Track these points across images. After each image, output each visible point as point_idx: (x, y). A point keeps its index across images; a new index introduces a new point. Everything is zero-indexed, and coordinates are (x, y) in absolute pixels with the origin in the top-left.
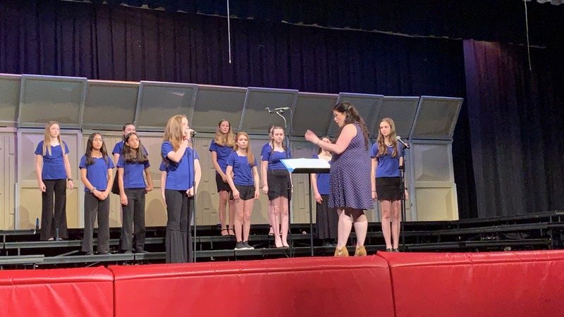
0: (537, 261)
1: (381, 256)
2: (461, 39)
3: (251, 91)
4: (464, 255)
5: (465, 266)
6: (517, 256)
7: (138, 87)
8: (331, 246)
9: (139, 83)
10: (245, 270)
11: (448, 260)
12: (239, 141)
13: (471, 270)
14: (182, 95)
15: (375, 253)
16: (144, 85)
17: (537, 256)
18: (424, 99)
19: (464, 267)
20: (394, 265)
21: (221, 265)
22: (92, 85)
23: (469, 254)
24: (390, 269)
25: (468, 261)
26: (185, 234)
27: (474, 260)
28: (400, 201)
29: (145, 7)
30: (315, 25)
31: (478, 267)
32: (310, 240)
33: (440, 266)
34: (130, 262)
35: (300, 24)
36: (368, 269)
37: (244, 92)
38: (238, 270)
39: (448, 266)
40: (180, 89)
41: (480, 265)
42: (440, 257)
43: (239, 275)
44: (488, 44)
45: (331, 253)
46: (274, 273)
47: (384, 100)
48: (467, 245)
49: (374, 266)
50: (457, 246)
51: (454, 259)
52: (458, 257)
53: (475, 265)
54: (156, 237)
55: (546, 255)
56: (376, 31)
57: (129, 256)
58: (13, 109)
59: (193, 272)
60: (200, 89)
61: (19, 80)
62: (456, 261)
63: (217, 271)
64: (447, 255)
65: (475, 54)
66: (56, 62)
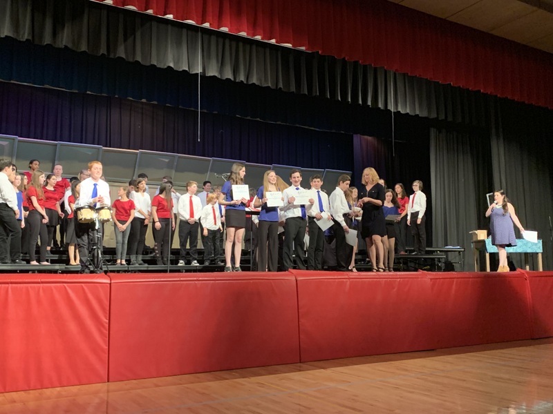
2: (352, 134)
3: (214, 160)
6: (378, 275)
7: (136, 154)
14: (167, 160)
16: (142, 153)
17: (391, 275)
18: (327, 172)
20: (299, 279)
22: (105, 150)
24: (296, 281)
29: (144, 100)
30: (258, 119)
35: (249, 118)
37: (209, 160)
40: (165, 157)
44: (370, 138)
56: (297, 125)
58: (51, 164)
60: (179, 157)
61: (56, 145)
65: (361, 144)
66: (82, 135)
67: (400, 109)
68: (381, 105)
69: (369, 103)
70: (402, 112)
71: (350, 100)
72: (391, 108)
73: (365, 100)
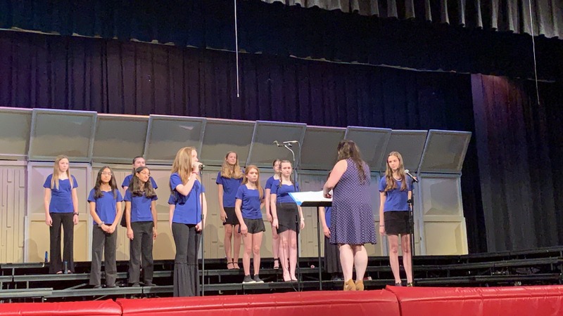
0: (547, 296)
1: (390, 290)
2: (468, 73)
3: (259, 125)
4: (474, 290)
5: (475, 300)
6: (528, 291)
7: (147, 121)
8: (339, 280)
9: (148, 117)
10: (253, 304)
11: (458, 294)
12: (249, 174)
13: (481, 304)
14: (191, 128)
15: (384, 287)
16: (154, 119)
17: (549, 291)
18: (432, 133)
19: (474, 303)
20: (403, 300)
21: (229, 298)
22: (101, 118)
23: (479, 289)
24: (399, 303)
25: (478, 296)
26: (193, 268)
27: (483, 295)
28: (408, 235)
29: (155, 42)
30: (323, 59)
31: (488, 301)
32: (318, 274)
33: (449, 301)
34: (138, 296)
35: (309, 58)
36: (377, 303)
37: (253, 125)
38: (246, 304)
39: (457, 301)
40: (188, 123)
41: (490, 300)
42: (450, 292)
43: (247, 309)
44: (496, 78)
45: (340, 287)
46: (282, 307)
47: (393, 134)
48: (477, 279)
49: (383, 300)
50: (467, 281)
51: (464, 294)
52: (468, 292)
53: (485, 300)
54: (164, 270)
55: (557, 290)
56: (383, 65)
57: (137, 289)
58: (24, 142)
59: (201, 306)
60: (209, 123)
61: (31, 114)
62: (466, 296)
63: (225, 305)
64: (457, 289)
65: (484, 89)
66: (67, 96)
67: (543, 32)
68: (513, 27)
69: (495, 25)
70: (547, 36)
71: (464, 22)
72: (530, 30)
73: (487, 20)
